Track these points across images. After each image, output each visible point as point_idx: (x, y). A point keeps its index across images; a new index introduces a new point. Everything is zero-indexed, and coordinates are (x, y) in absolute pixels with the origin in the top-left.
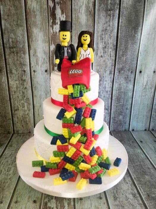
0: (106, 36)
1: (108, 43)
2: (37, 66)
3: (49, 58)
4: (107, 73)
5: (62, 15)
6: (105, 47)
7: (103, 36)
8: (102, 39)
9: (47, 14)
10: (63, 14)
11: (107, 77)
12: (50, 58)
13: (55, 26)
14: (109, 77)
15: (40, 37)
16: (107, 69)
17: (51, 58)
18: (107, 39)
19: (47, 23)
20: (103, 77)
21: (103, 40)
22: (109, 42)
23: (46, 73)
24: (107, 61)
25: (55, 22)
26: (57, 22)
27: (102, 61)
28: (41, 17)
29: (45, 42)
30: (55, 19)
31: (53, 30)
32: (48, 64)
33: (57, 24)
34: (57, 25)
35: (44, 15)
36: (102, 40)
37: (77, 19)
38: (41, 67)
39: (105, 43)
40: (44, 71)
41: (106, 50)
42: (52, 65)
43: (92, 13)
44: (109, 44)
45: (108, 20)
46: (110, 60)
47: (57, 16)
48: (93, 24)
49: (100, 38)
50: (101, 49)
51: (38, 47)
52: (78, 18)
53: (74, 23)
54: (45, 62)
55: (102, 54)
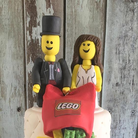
0: (126, 47)
1: (129, 61)
2: (3, 101)
3: (23, 86)
4: (126, 115)
5: (47, 8)
6: (124, 68)
7: (121, 48)
8: (119, 53)
9: (20, 8)
10: (50, 6)
11: (127, 121)
12: (25, 86)
13: (34, 29)
14: (131, 121)
15: (7, 48)
16: (126, 108)
17: (28, 86)
18: (127, 53)
19: (21, 24)
20: (120, 121)
21: (121, 55)
22: (131, 59)
23: (18, 113)
24: (126, 92)
25: (36, 21)
26: (38, 21)
27: (118, 92)
28: (10, 12)
29: (17, 58)
30: (36, 15)
31: (31, 36)
32: (22, 98)
33: (39, 25)
34: (39, 27)
35: (15, 9)
36: (118, 55)
37: (74, 16)
38: (10, 101)
39: (123, 61)
40: (16, 110)
41: (126, 72)
42: (29, 100)
43: (101, 6)
44: (132, 61)
45: (129, 19)
46: (131, 90)
47: (38, 10)
48: (103, 26)
49: (114, 51)
50: (117, 72)
51: (4, 65)
52: (76, 15)
53: (68, 24)
54: (17, 94)
55: (119, 80)
